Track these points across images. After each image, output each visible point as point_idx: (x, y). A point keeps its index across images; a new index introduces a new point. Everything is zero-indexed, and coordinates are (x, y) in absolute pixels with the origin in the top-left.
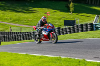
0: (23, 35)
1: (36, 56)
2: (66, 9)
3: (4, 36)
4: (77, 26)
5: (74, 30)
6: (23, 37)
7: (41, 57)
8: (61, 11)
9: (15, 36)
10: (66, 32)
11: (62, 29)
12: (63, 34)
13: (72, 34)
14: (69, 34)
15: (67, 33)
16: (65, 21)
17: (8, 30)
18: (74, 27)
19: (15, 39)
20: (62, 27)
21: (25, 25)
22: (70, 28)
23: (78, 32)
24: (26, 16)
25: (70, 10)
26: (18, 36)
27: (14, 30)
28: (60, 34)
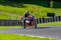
0: (19, 22)
2: (48, 5)
3: (6, 23)
4: (56, 17)
5: (54, 20)
6: (19, 24)
8: (44, 7)
9: (13, 22)
11: (46, 19)
12: (46, 22)
13: (53, 22)
14: (50, 23)
15: (49, 22)
16: (47, 13)
17: (8, 19)
18: (54, 18)
20: (45, 18)
21: (20, 15)
22: (51, 18)
23: (57, 21)
24: (20, 9)
25: (50, 6)
26: (15, 23)
27: (12, 18)
28: (44, 22)
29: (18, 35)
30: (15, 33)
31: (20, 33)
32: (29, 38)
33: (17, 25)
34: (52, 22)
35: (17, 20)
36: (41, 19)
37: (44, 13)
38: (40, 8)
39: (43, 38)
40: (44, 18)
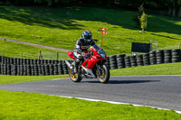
0: (61, 66)
1: (89, 102)
3: (30, 67)
4: (154, 53)
5: (149, 60)
6: (62, 69)
7: (98, 104)
8: (125, 27)
9: (48, 66)
10: (135, 62)
11: (129, 58)
12: (130, 66)
13: (145, 67)
14: (139, 67)
15: (136, 65)
16: (133, 43)
17: (36, 57)
18: (148, 55)
19: (48, 71)
20: (127, 55)
21: (64, 48)
22: (141, 56)
23: (155, 63)
24: (66, 33)
25: (140, 25)
26: (53, 66)
27: (46, 56)
28: (124, 66)
29: (57, 98)
30: (51, 93)
31: (63, 93)
32: (84, 104)
33: (57, 73)
34: (142, 64)
35: (58, 61)
36: (118, 59)
37: (126, 43)
38: (116, 31)
39: (119, 105)
40: (124, 55)
